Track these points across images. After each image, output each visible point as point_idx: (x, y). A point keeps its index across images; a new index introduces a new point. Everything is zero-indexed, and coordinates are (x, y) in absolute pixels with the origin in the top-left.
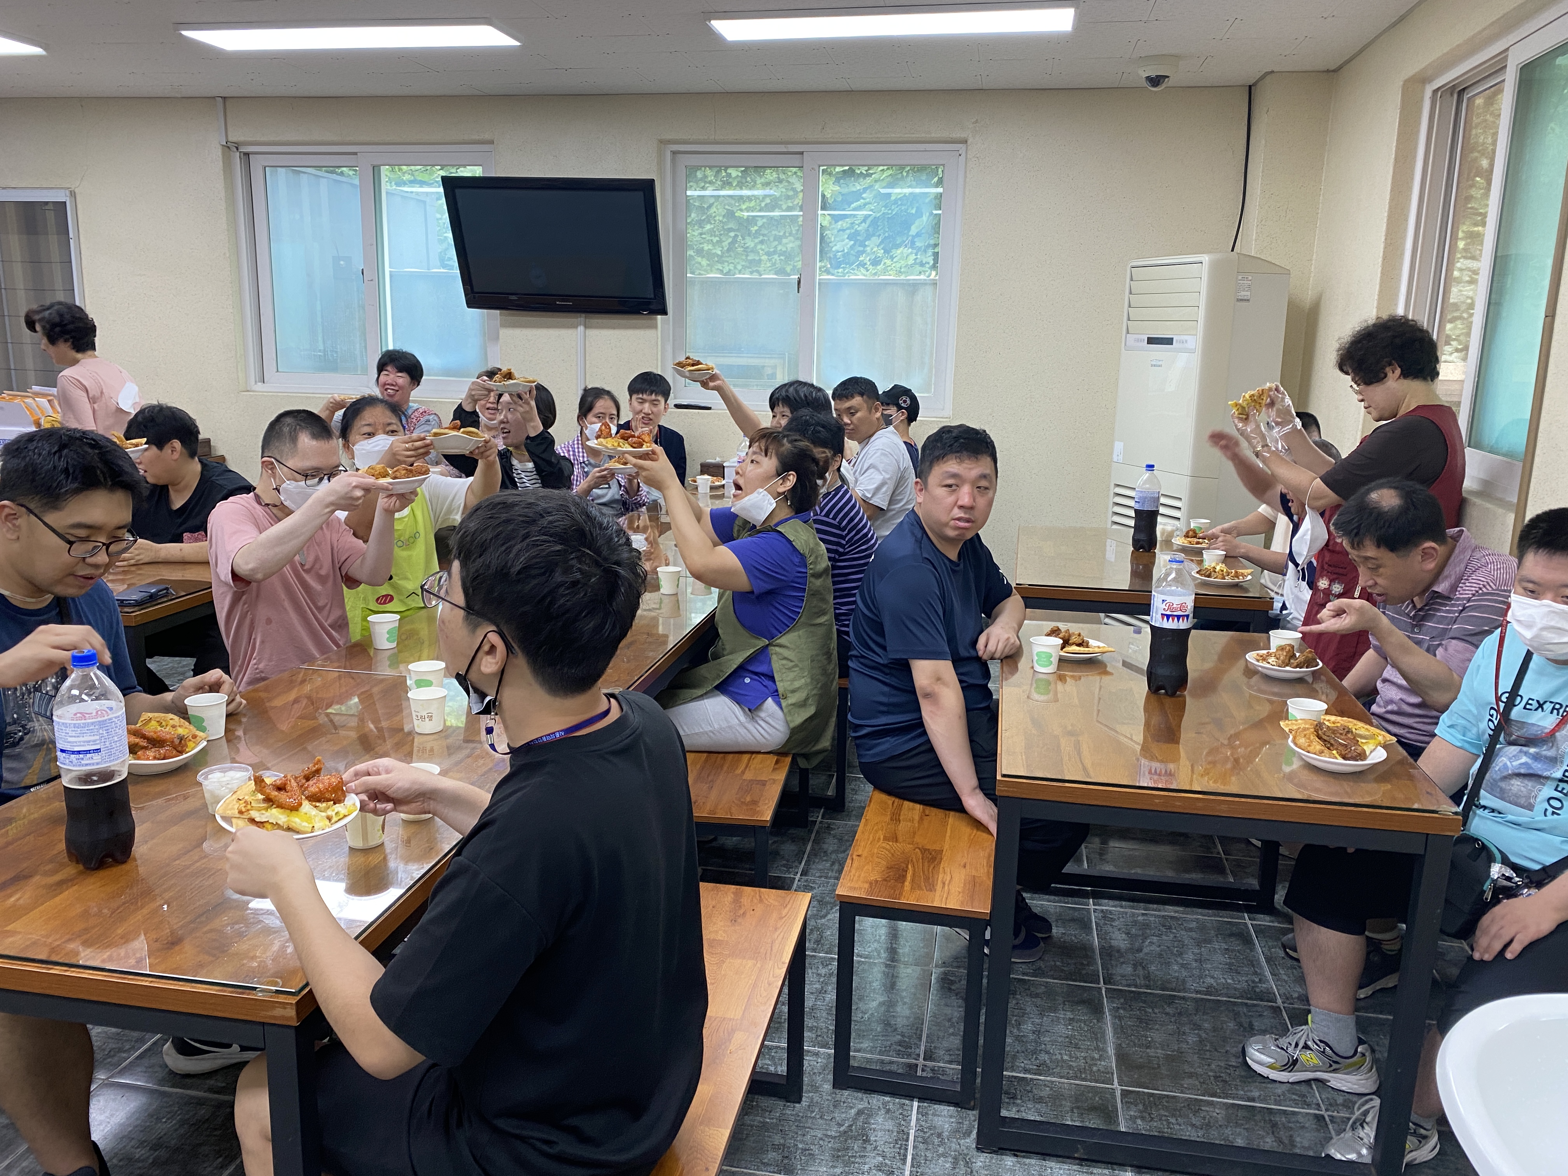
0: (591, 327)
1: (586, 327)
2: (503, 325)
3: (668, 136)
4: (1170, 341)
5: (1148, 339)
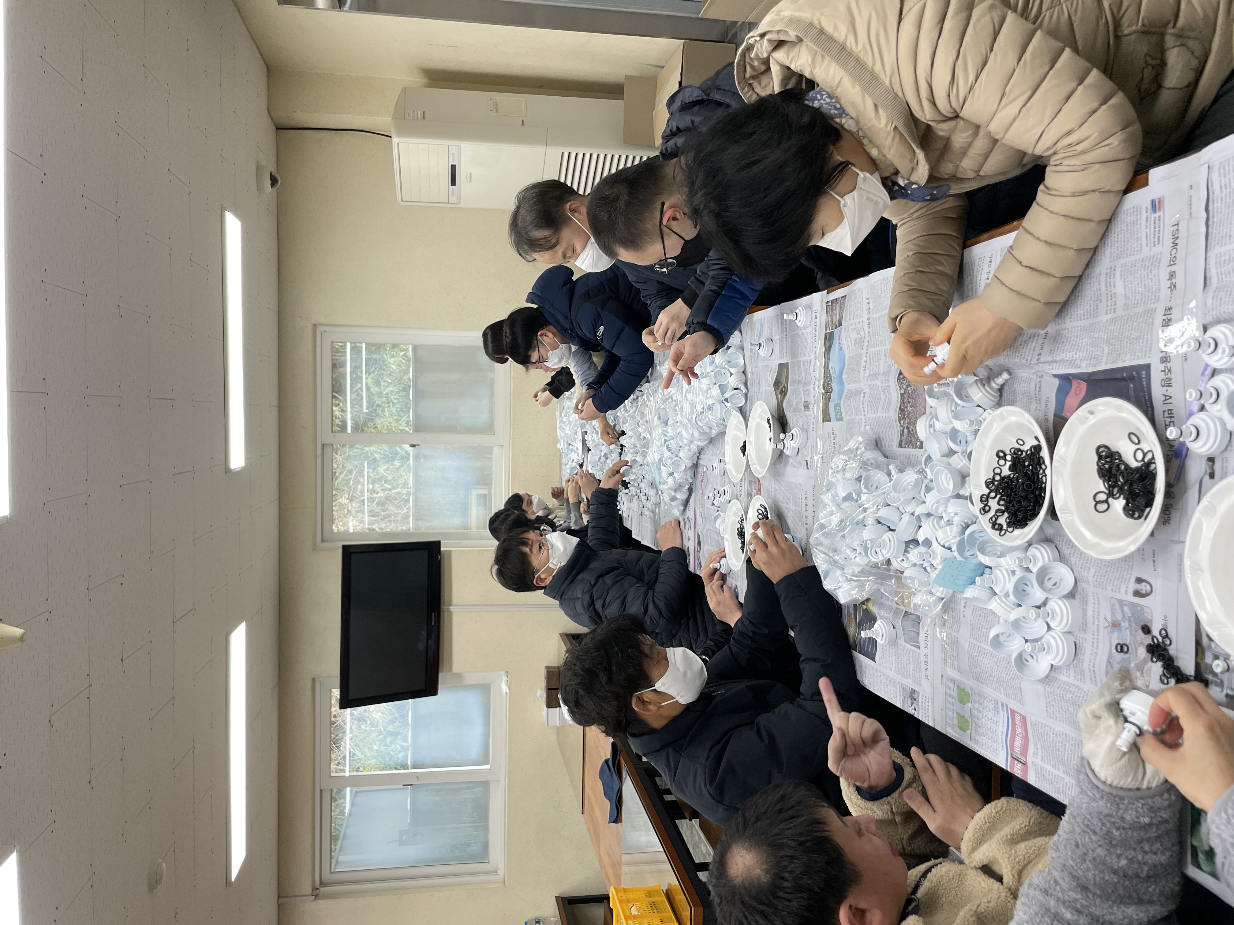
0: (451, 601)
1: (450, 605)
2: (450, 669)
3: (311, 542)
4: (453, 167)
5: (452, 185)
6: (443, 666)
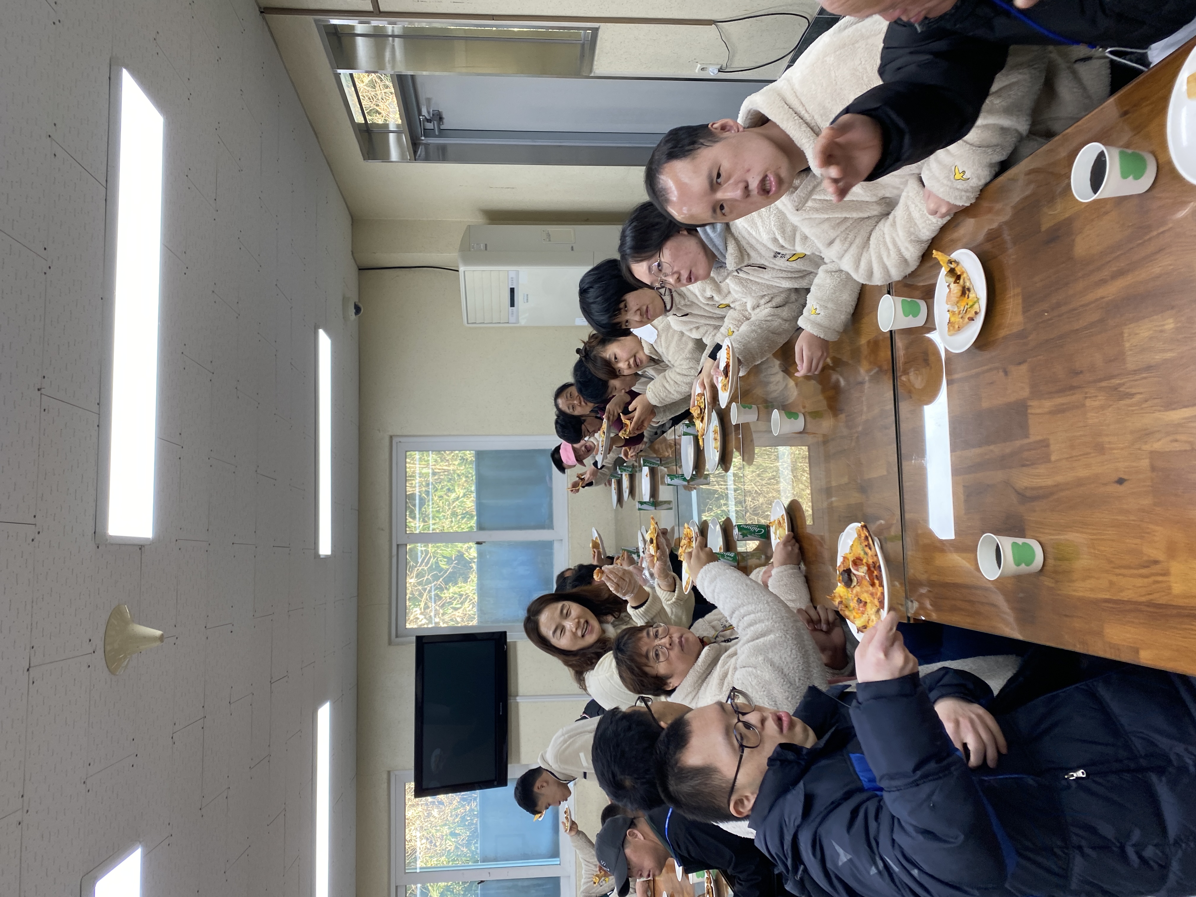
0: (517, 692)
1: (517, 695)
2: (518, 760)
3: (386, 638)
4: (512, 290)
5: (511, 306)
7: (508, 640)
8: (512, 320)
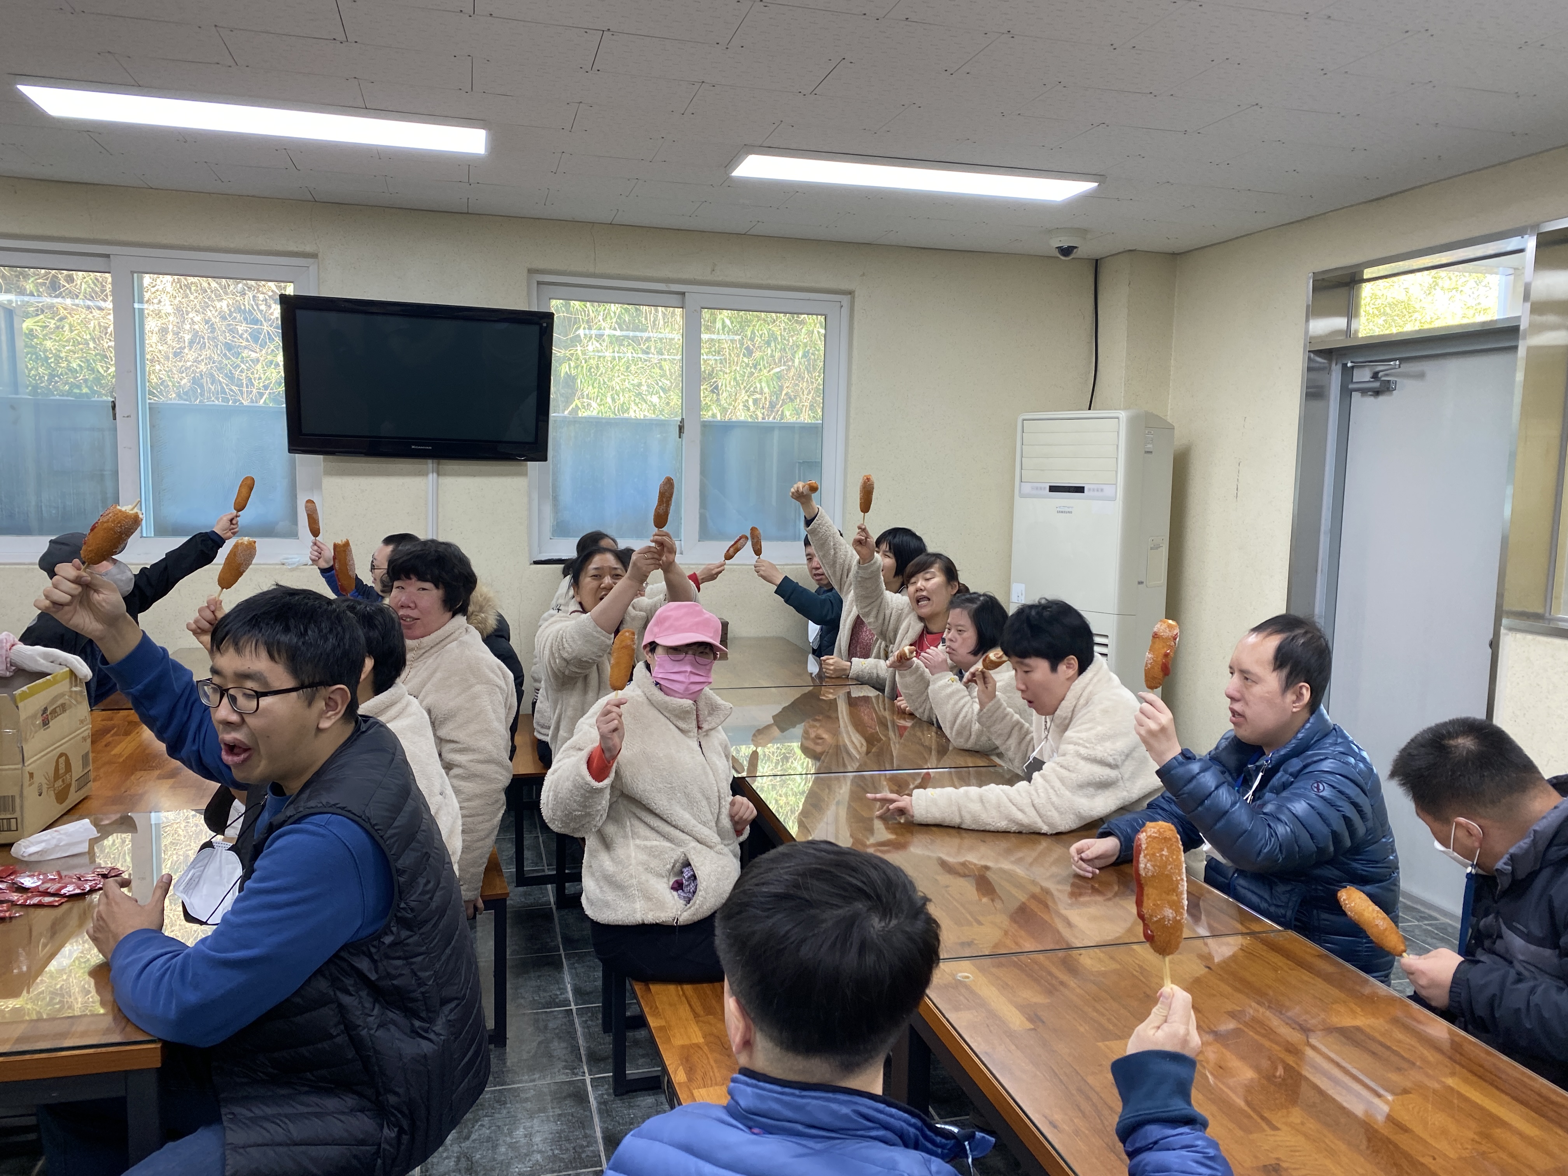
0: (445, 475)
1: (438, 475)
2: (328, 473)
3: (539, 266)
4: (1080, 490)
5: (1050, 487)
6: (334, 462)
7: (529, 463)
8: (1027, 488)
